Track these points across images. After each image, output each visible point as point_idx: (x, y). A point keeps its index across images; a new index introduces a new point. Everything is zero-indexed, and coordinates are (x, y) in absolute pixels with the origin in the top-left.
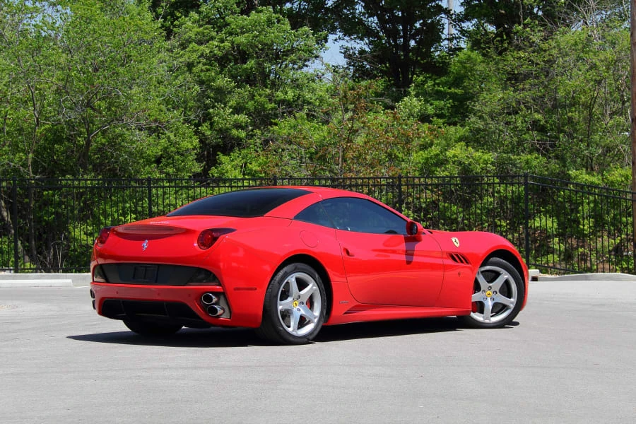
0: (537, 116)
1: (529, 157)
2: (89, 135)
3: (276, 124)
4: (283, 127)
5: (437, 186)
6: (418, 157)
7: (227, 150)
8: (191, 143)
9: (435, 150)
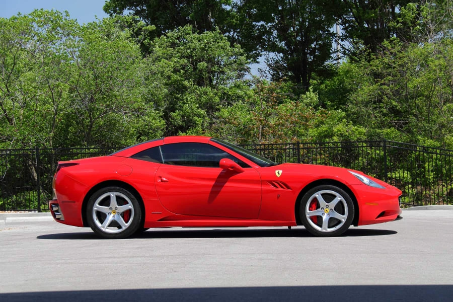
0: (394, 103)
1: (389, 130)
9: (324, 128)
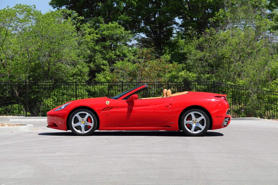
2: (49, 66)
3: (116, 63)
4: (119, 64)
5: (175, 85)
6: (168, 75)
7: (99, 72)
8: (86, 70)
